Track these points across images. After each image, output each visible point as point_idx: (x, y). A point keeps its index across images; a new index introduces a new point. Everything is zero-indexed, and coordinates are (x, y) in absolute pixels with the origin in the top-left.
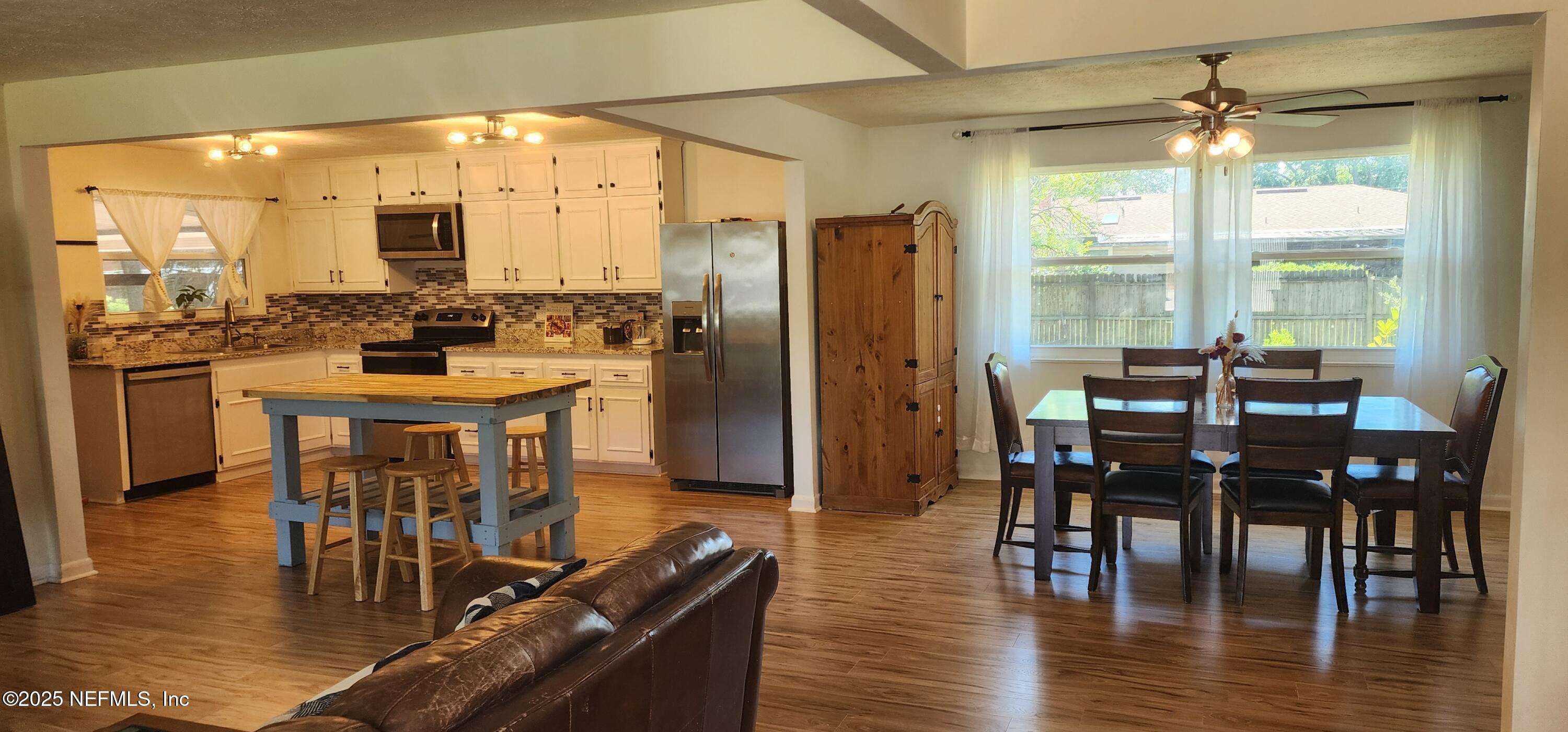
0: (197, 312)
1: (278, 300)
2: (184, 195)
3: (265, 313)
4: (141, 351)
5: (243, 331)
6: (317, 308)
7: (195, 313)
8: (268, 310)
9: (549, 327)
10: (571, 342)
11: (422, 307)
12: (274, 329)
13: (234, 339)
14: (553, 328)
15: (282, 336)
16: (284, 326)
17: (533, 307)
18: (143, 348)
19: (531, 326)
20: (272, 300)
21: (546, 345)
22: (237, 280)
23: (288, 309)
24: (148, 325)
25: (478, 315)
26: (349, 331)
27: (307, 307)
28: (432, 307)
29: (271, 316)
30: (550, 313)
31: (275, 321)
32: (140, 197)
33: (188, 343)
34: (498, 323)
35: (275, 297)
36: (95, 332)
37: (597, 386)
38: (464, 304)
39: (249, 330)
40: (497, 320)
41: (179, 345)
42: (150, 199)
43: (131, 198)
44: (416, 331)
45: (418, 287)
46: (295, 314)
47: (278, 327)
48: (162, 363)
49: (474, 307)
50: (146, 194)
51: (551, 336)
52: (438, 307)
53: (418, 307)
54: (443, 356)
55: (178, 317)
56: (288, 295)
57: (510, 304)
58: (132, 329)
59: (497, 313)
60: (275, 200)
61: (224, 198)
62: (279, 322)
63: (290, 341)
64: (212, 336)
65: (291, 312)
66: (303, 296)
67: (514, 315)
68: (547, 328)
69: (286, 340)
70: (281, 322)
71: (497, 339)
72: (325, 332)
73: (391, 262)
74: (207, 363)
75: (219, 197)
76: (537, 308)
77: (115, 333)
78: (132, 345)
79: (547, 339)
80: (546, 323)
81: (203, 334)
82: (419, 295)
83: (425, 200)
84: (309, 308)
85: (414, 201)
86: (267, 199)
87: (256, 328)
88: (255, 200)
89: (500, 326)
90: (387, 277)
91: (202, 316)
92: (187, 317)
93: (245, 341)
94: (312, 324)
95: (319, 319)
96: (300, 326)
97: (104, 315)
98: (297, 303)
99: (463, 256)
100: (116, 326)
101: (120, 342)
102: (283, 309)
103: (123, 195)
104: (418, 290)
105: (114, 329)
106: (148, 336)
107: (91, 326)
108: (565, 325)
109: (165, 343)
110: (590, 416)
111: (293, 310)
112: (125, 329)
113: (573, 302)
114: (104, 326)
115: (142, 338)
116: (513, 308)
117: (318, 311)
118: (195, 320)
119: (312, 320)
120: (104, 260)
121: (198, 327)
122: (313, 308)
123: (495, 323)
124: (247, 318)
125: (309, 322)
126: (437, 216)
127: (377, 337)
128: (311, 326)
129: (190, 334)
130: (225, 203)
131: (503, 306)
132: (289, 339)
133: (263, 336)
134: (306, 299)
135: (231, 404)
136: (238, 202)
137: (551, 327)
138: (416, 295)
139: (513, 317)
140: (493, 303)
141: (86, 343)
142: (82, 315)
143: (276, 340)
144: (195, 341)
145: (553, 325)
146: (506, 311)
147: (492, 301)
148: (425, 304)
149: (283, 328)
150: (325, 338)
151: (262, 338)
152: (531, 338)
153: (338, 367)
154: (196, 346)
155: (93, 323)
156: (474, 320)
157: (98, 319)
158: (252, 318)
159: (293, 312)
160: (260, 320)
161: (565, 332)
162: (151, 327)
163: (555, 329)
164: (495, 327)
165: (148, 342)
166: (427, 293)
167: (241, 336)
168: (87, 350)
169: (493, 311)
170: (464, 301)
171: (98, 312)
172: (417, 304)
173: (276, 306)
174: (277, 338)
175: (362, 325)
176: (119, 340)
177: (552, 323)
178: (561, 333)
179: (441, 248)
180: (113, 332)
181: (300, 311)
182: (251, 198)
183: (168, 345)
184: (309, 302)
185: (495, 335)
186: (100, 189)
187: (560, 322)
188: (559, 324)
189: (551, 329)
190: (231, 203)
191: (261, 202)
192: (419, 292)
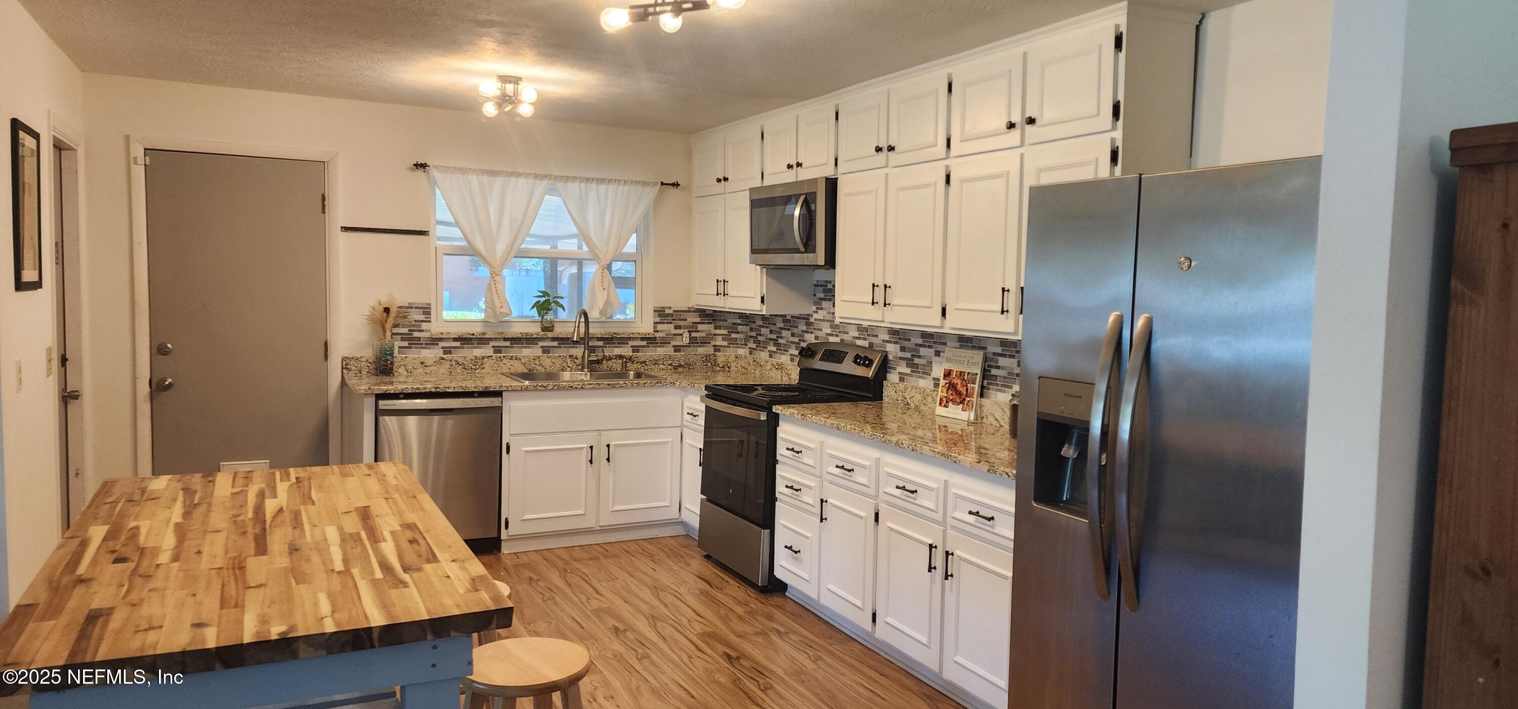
0: (556, 325)
1: (672, 315)
2: (544, 177)
3: (651, 331)
4: (472, 369)
5: (618, 351)
6: (725, 328)
7: (553, 326)
8: (655, 327)
9: (945, 390)
10: (969, 423)
11: (816, 338)
12: (661, 351)
13: (591, 362)
14: (950, 392)
15: (670, 362)
16: (677, 349)
17: (932, 351)
18: (475, 365)
19: (925, 383)
20: (662, 314)
21: (939, 421)
22: (605, 287)
23: (685, 327)
24: (484, 336)
25: (862, 360)
26: (751, 362)
27: (712, 326)
28: (825, 339)
29: (657, 335)
30: (951, 365)
31: (664, 342)
32: (485, 178)
33: (537, 362)
34: (890, 373)
35: (667, 311)
36: (413, 342)
37: (949, 527)
38: (857, 338)
39: (626, 351)
40: (890, 368)
41: (524, 364)
42: (499, 181)
43: (474, 179)
44: (805, 373)
45: (814, 308)
46: (694, 335)
47: (669, 349)
48: (428, 390)
49: (865, 344)
50: (494, 173)
51: (945, 406)
52: (832, 339)
53: (813, 336)
54: (774, 420)
55: (535, 329)
56: (687, 309)
57: (906, 344)
58: (466, 340)
59: (890, 357)
60: (676, 185)
61: (601, 181)
62: (670, 343)
63: (680, 369)
64: (570, 356)
65: (689, 332)
66: (707, 312)
67: (910, 363)
68: (942, 392)
69: (675, 368)
70: (673, 343)
71: (885, 399)
72: (730, 360)
73: (772, 270)
74: (498, 394)
75: (593, 179)
76: (938, 354)
77: (442, 344)
78: (461, 360)
79: (940, 410)
80: (942, 382)
81: (564, 352)
82: (815, 319)
83: (804, 175)
84: (716, 328)
85: (790, 177)
86: (662, 184)
87: (636, 349)
88: (645, 184)
89: (893, 377)
90: (765, 292)
91: (560, 330)
92: (544, 329)
93: (617, 365)
94: (717, 349)
95: (725, 343)
96: (701, 350)
97: (430, 322)
98: (698, 320)
99: (831, 261)
100: (441, 336)
101: (444, 356)
102: (677, 327)
103: (463, 173)
104: (815, 312)
105: (441, 339)
106: (487, 351)
107: (412, 334)
108: (967, 390)
109: (504, 361)
110: (933, 581)
111: (693, 328)
112: (455, 340)
114: (427, 335)
115: (478, 352)
116: (911, 350)
117: (725, 332)
118: (550, 335)
119: (718, 343)
120: (445, 254)
121: (555, 344)
122: (720, 328)
123: (886, 372)
124: (622, 336)
125: (714, 346)
126: (802, 198)
127: (773, 374)
128: (715, 350)
129: (544, 352)
130: (603, 188)
131: (898, 346)
132: (680, 366)
133: (642, 360)
134: (710, 316)
135: (527, 452)
136: (621, 187)
137: (947, 390)
138: (812, 320)
139: (907, 366)
140: (887, 341)
141: (392, 354)
142: (391, 321)
143: (662, 366)
144: (546, 361)
145: (952, 386)
146: (901, 354)
147: (887, 337)
148: (819, 333)
149: (675, 351)
150: (729, 368)
151: (642, 363)
152: (925, 404)
153: (688, 413)
154: (548, 367)
155: (414, 331)
156: (859, 364)
157: (420, 326)
158: (632, 336)
159: (692, 331)
160: (642, 339)
161: (966, 402)
162: (491, 339)
163: (952, 395)
164: (886, 380)
165: (483, 358)
166: (821, 318)
167: (610, 359)
168: (392, 363)
169: (885, 354)
170: (856, 334)
171: (422, 317)
172: (812, 333)
173: (667, 323)
174: (663, 364)
175: (763, 355)
176: (445, 353)
177: (950, 383)
178: (961, 403)
179: (802, 249)
180: (439, 343)
181: (702, 331)
182: (639, 182)
183: (508, 366)
184: (715, 320)
185: (882, 392)
186: (435, 167)
187: (962, 383)
188: (959, 387)
189: (947, 393)
190: (611, 187)
191: (653, 187)
192: (815, 316)
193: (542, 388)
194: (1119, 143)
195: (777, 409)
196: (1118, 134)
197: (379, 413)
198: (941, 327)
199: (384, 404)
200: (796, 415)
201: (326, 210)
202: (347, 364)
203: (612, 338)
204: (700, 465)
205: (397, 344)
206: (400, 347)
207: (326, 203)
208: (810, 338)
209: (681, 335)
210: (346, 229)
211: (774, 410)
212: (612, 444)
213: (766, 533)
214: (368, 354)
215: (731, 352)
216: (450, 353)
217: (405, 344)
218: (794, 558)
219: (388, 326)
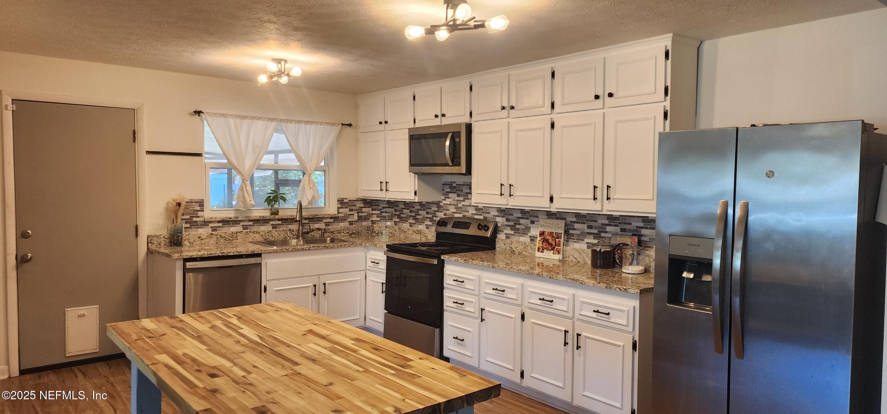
0: (280, 210)
1: (347, 203)
2: (274, 120)
3: (336, 213)
4: (230, 240)
5: (317, 226)
6: (378, 210)
7: (278, 212)
8: (338, 211)
9: (541, 243)
10: (559, 260)
11: (445, 215)
12: (342, 225)
13: (304, 233)
14: (544, 244)
15: (347, 231)
16: (351, 223)
17: (529, 221)
18: (232, 238)
19: (525, 239)
20: (342, 202)
21: (537, 261)
22: (311, 187)
23: (355, 210)
24: (237, 219)
25: (483, 227)
26: (397, 230)
27: (371, 209)
28: (452, 215)
29: (340, 215)
30: (543, 228)
31: (344, 219)
32: (238, 120)
33: (270, 234)
34: (500, 234)
35: (345, 201)
36: (193, 224)
37: (575, 320)
38: (475, 214)
39: (322, 225)
40: (499, 231)
41: (262, 236)
42: (246, 122)
43: (231, 121)
44: (439, 235)
45: (443, 197)
46: (360, 214)
47: (346, 223)
49: (481, 217)
50: (243, 117)
51: (541, 252)
52: (456, 215)
53: (443, 214)
54: (442, 263)
55: (266, 214)
56: (356, 199)
57: (510, 218)
58: (226, 222)
59: (499, 225)
60: (350, 125)
61: (307, 122)
62: (347, 220)
63: (353, 236)
64: (289, 229)
65: (357, 213)
66: (368, 201)
67: (513, 228)
68: (539, 244)
69: (351, 235)
70: (349, 220)
71: (498, 249)
72: (382, 229)
73: (421, 176)
74: (259, 255)
75: (303, 121)
76: (533, 222)
77: (211, 225)
78: (223, 235)
79: (538, 254)
80: (539, 238)
81: (285, 227)
83: (445, 121)
85: (437, 122)
86: (342, 124)
87: (327, 224)
88: (333, 124)
89: (501, 236)
90: (417, 189)
91: (282, 214)
92: (272, 214)
93: (317, 234)
94: (373, 222)
95: (379, 219)
96: (364, 224)
97: (203, 211)
98: (363, 205)
99: (469, 171)
100: (211, 220)
101: (213, 233)
102: (350, 210)
103: (224, 118)
104: (443, 200)
105: (210, 222)
106: (239, 228)
107: (192, 219)
108: (556, 242)
109: (250, 234)
110: (566, 351)
111: (359, 211)
113: (565, 219)
114: (202, 219)
115: (233, 229)
116: (513, 220)
117: (378, 212)
118: (277, 217)
119: (374, 219)
120: (211, 168)
121: (280, 222)
122: (375, 210)
123: (497, 233)
125: (371, 221)
126: (450, 135)
127: (414, 237)
129: (273, 228)
130: (308, 126)
131: (505, 219)
132: (353, 233)
133: (332, 231)
134: (370, 203)
135: (277, 290)
136: (319, 126)
137: (542, 243)
138: (442, 204)
139: (511, 229)
140: (497, 216)
141: (181, 233)
142: (181, 211)
143: (343, 234)
144: (275, 233)
145: (545, 241)
146: (506, 223)
147: (496, 214)
148: (447, 212)
149: (350, 224)
150: (382, 234)
151: (331, 232)
152: (525, 251)
153: (372, 262)
154: (276, 237)
155: (193, 217)
156: (480, 229)
157: (197, 214)
158: (325, 216)
159: (359, 212)
160: (331, 218)
161: (555, 249)
162: (241, 221)
163: (546, 245)
164: (496, 238)
165: (237, 233)
166: (449, 203)
167: (313, 230)
168: (182, 238)
169: (496, 223)
170: (474, 212)
171: (199, 208)
172: (442, 212)
173: (345, 208)
174: (343, 233)
175: (406, 226)
176: (213, 230)
177: (544, 239)
178: (552, 250)
179: (451, 164)
180: (209, 224)
181: (365, 212)
182: (329, 123)
183: (252, 237)
184: (372, 205)
185: (495, 245)
186: (207, 113)
187: (552, 239)
188: (550, 241)
189: (542, 244)
190: (313, 126)
191: (337, 126)
192: (444, 202)
193: (286, 250)
194: (668, 108)
195: (442, 257)
196: (668, 104)
197: (185, 271)
198: (550, 208)
199: (189, 265)
200: (460, 261)
201: (136, 141)
202: (151, 240)
203: (313, 218)
204: (382, 293)
205: (184, 226)
206: (185, 228)
207: (136, 136)
208: (441, 215)
209: (353, 215)
210: (149, 152)
211: (442, 258)
212: (327, 282)
213: (437, 330)
214: (164, 233)
215: (382, 224)
216: (216, 230)
217: (188, 225)
218: (458, 344)
219: (179, 214)
